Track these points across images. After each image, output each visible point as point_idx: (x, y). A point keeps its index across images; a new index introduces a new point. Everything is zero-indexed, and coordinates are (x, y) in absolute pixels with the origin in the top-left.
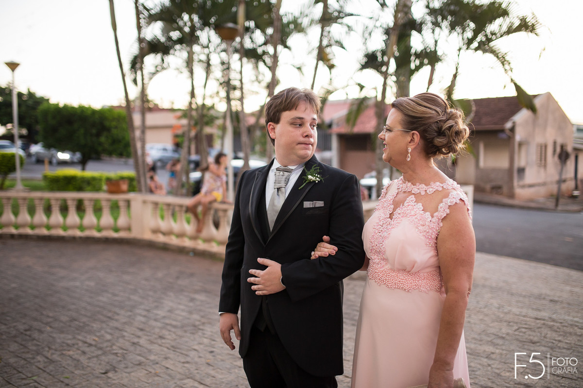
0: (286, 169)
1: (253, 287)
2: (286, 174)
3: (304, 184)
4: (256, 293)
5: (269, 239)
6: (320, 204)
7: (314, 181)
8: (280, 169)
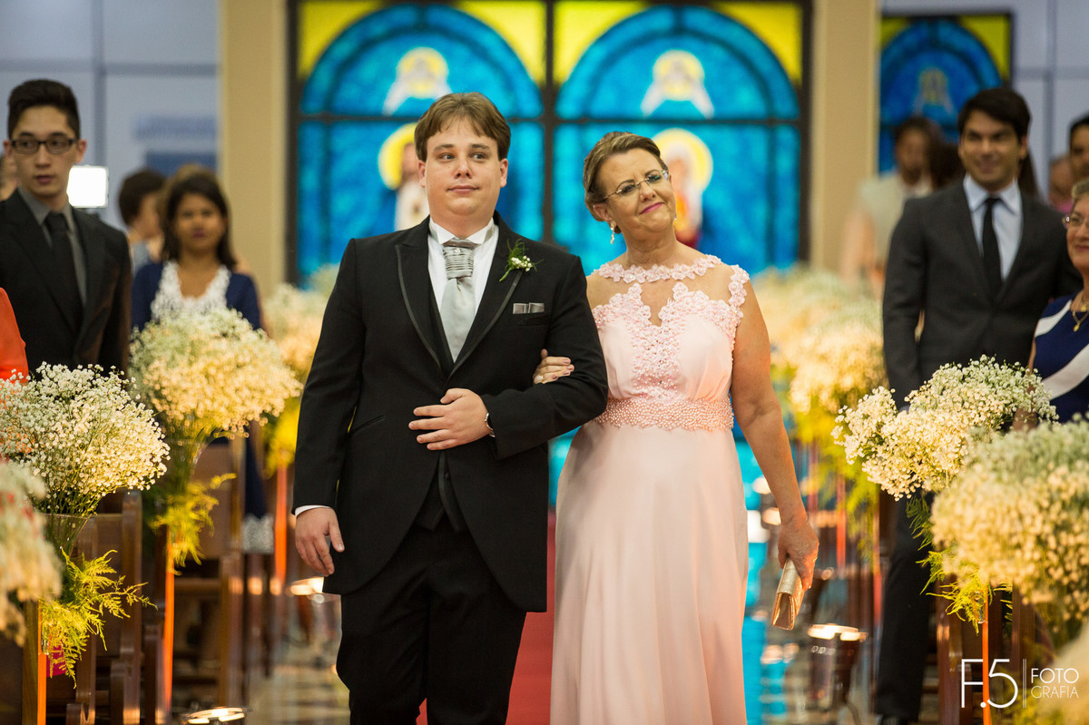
0: (464, 243)
1: (421, 438)
2: (467, 252)
3: (507, 273)
4: (429, 446)
5: (454, 371)
6: (538, 307)
7: (523, 269)
8: (455, 243)
